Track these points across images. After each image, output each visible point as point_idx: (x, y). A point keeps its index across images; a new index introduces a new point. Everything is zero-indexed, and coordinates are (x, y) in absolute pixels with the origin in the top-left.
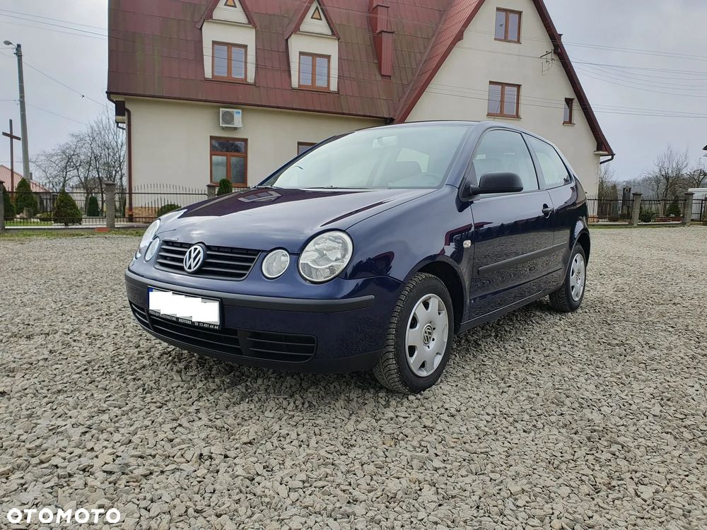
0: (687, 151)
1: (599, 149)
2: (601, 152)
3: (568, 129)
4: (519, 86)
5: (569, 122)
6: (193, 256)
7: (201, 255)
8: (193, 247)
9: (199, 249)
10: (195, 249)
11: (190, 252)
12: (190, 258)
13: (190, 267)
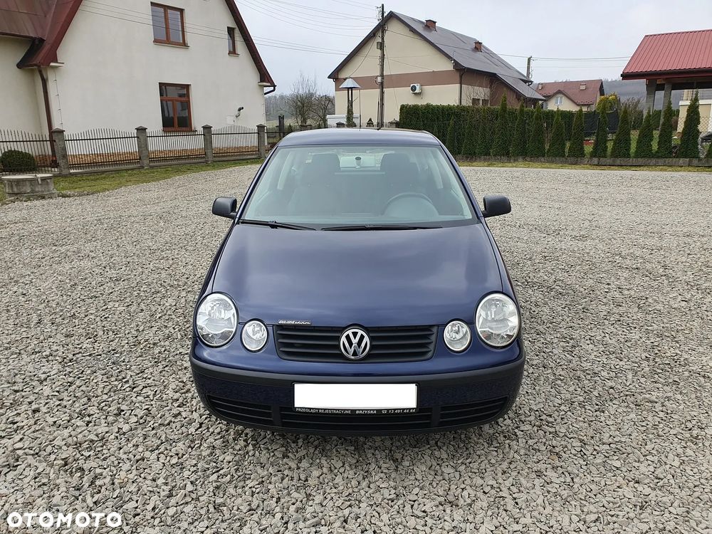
0: (315, 79)
1: (262, 81)
2: (265, 84)
3: (233, 59)
4: (182, 11)
5: (233, 52)
6: (355, 341)
7: (366, 339)
8: (350, 332)
9: (360, 332)
10: (355, 334)
11: (348, 337)
12: (351, 344)
13: (355, 354)
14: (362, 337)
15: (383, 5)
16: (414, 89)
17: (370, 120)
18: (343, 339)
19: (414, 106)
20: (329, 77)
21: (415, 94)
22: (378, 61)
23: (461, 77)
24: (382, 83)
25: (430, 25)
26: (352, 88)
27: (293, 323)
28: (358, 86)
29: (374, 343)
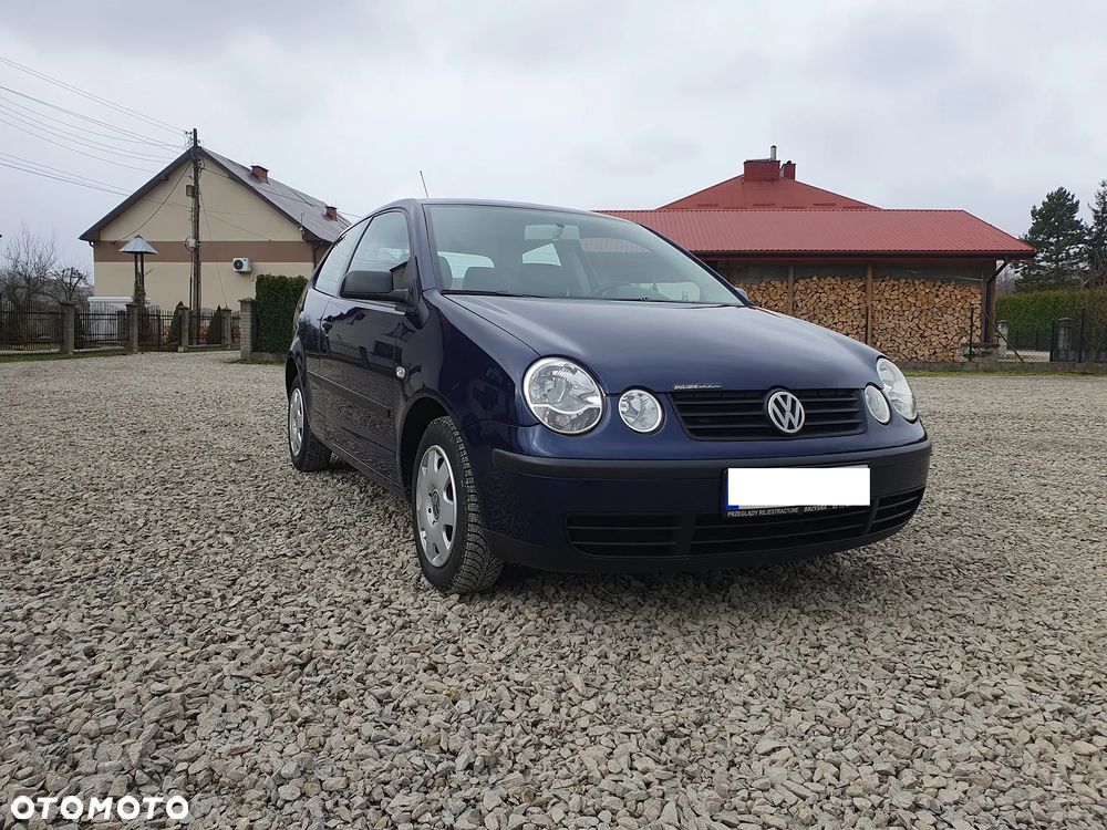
6: (788, 407)
7: (799, 405)
8: (777, 395)
9: (790, 396)
10: (784, 397)
11: (776, 401)
12: (783, 411)
13: (791, 426)
14: (793, 402)
15: (195, 130)
16: (238, 265)
17: (181, 304)
18: (771, 406)
19: (281, 277)
20: (83, 238)
21: (241, 273)
22: (189, 215)
23: (315, 251)
24: (196, 249)
25: (259, 173)
26: (142, 253)
27: (696, 387)
28: (153, 251)
29: (808, 412)
